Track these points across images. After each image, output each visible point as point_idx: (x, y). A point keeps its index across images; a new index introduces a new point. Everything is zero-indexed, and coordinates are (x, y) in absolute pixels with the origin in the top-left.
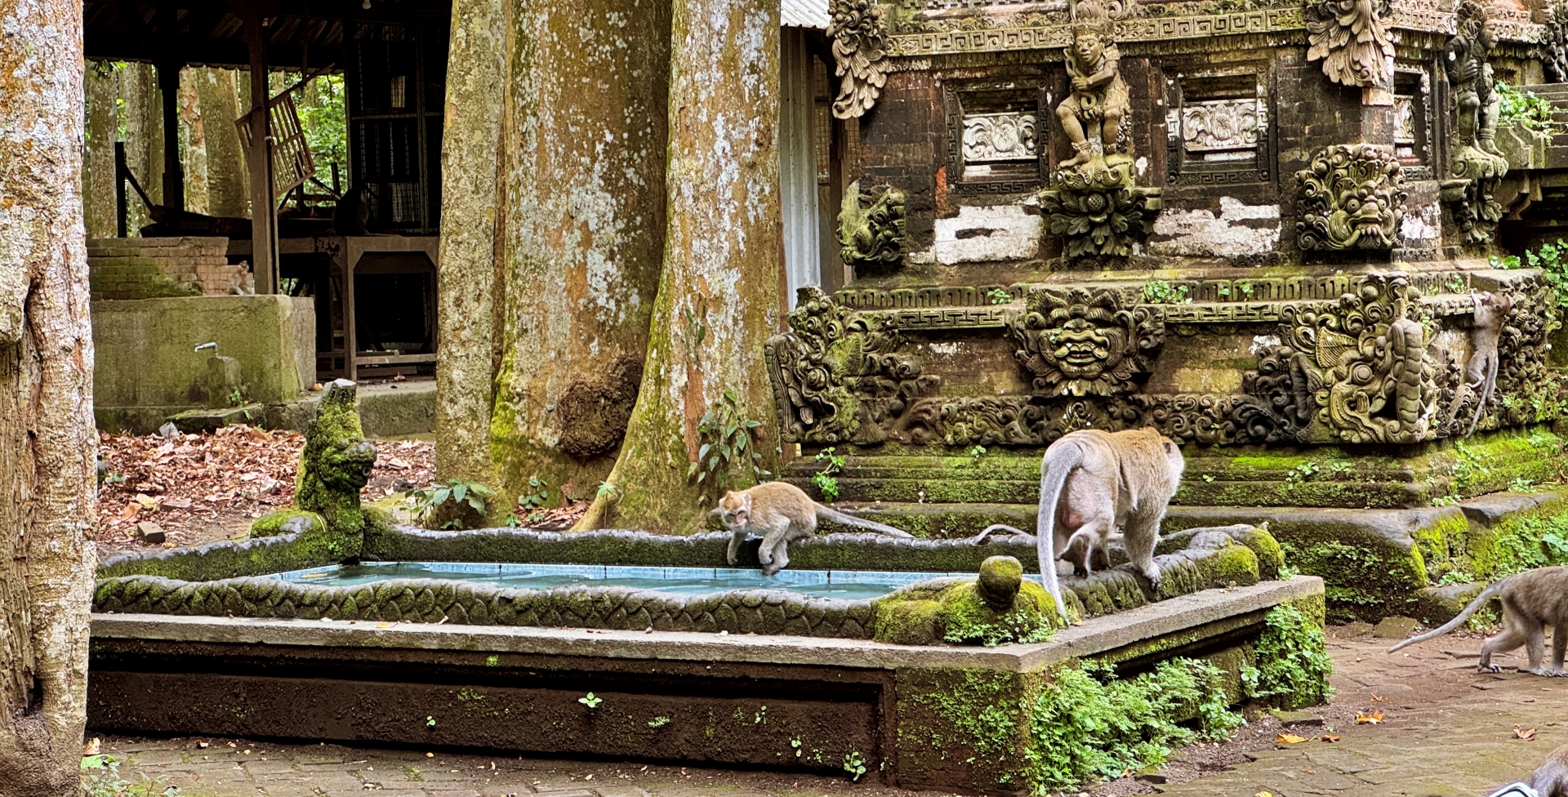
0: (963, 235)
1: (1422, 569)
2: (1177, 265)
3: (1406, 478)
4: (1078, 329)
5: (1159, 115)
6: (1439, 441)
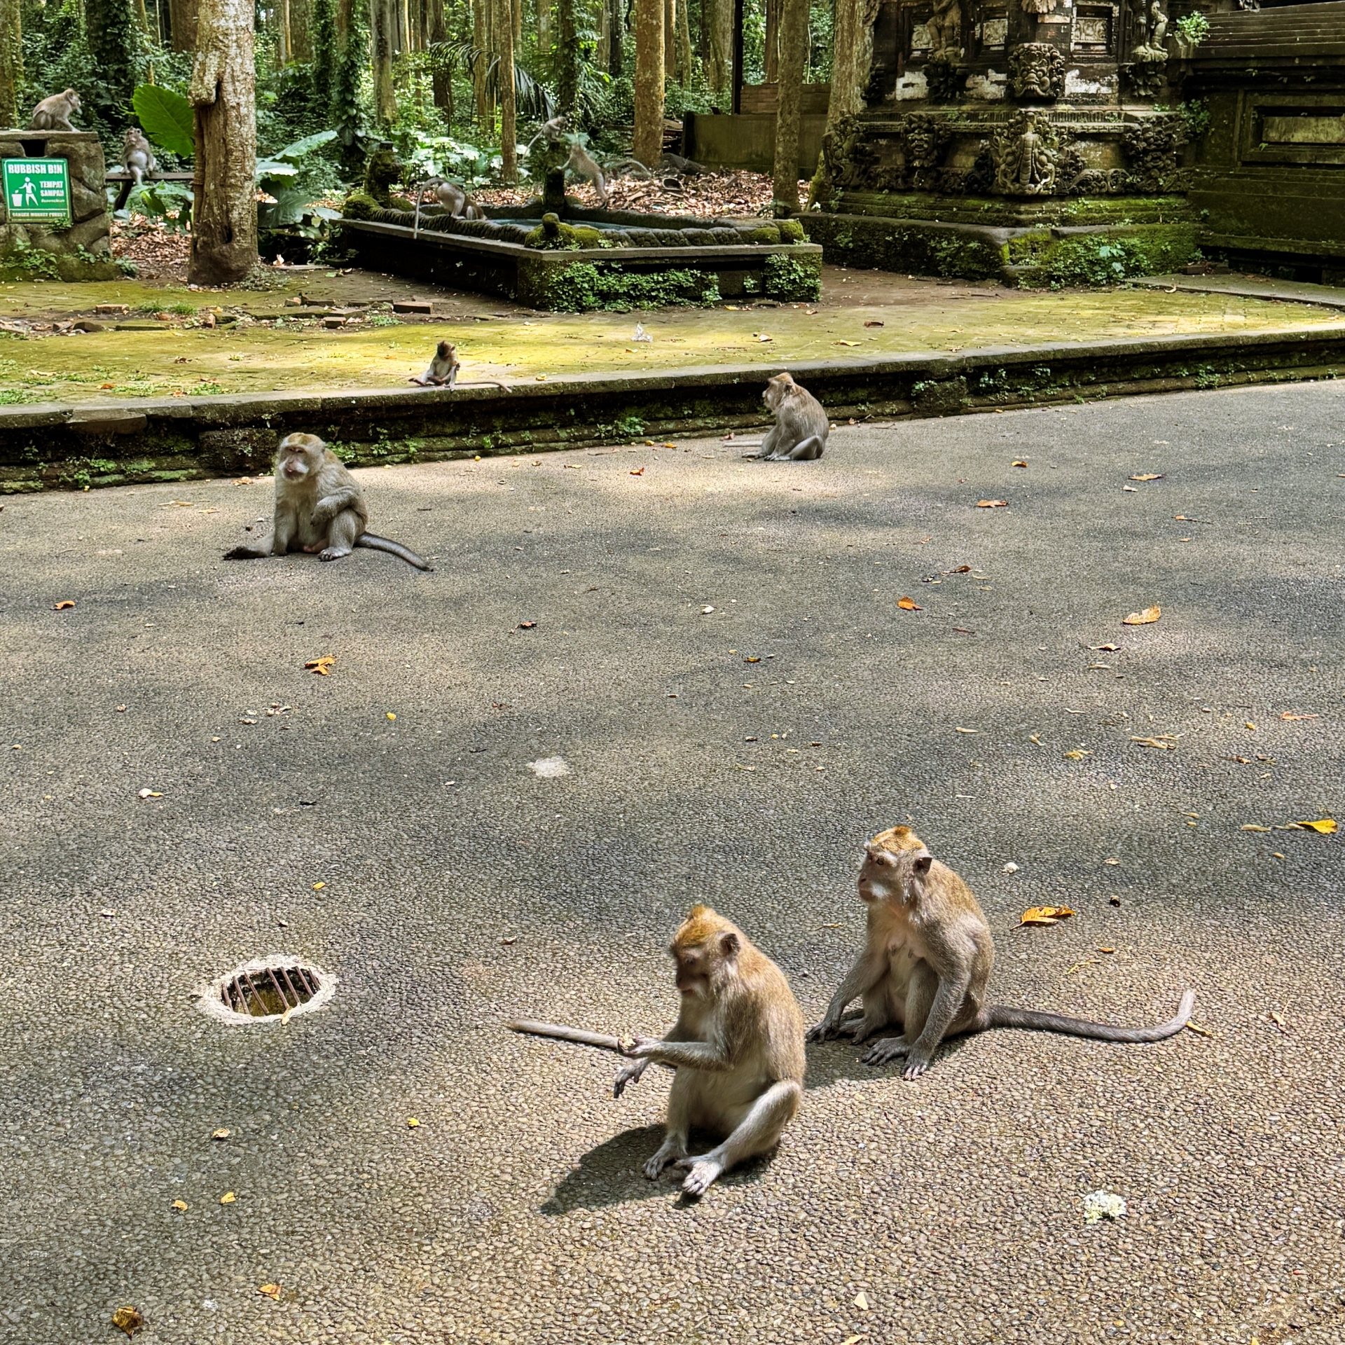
0: (905, 86)
1: (1007, 256)
2: (972, 103)
3: (1020, 213)
4: (919, 134)
5: (973, 26)
6: (1060, 196)
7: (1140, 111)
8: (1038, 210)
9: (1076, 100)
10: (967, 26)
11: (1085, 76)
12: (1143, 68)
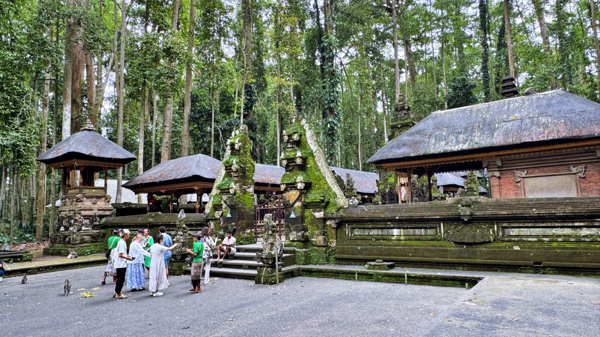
2: (69, 231)
3: (73, 246)
4: (62, 236)
6: (80, 243)
7: (95, 231)
8: (76, 246)
9: (84, 230)
10: (69, 221)
11: (86, 227)
12: (95, 225)
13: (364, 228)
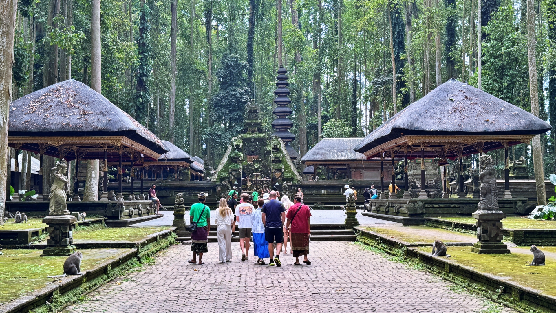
13: (309, 190)
